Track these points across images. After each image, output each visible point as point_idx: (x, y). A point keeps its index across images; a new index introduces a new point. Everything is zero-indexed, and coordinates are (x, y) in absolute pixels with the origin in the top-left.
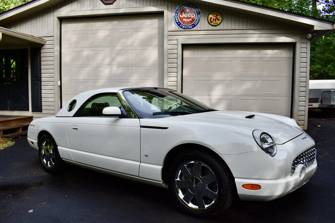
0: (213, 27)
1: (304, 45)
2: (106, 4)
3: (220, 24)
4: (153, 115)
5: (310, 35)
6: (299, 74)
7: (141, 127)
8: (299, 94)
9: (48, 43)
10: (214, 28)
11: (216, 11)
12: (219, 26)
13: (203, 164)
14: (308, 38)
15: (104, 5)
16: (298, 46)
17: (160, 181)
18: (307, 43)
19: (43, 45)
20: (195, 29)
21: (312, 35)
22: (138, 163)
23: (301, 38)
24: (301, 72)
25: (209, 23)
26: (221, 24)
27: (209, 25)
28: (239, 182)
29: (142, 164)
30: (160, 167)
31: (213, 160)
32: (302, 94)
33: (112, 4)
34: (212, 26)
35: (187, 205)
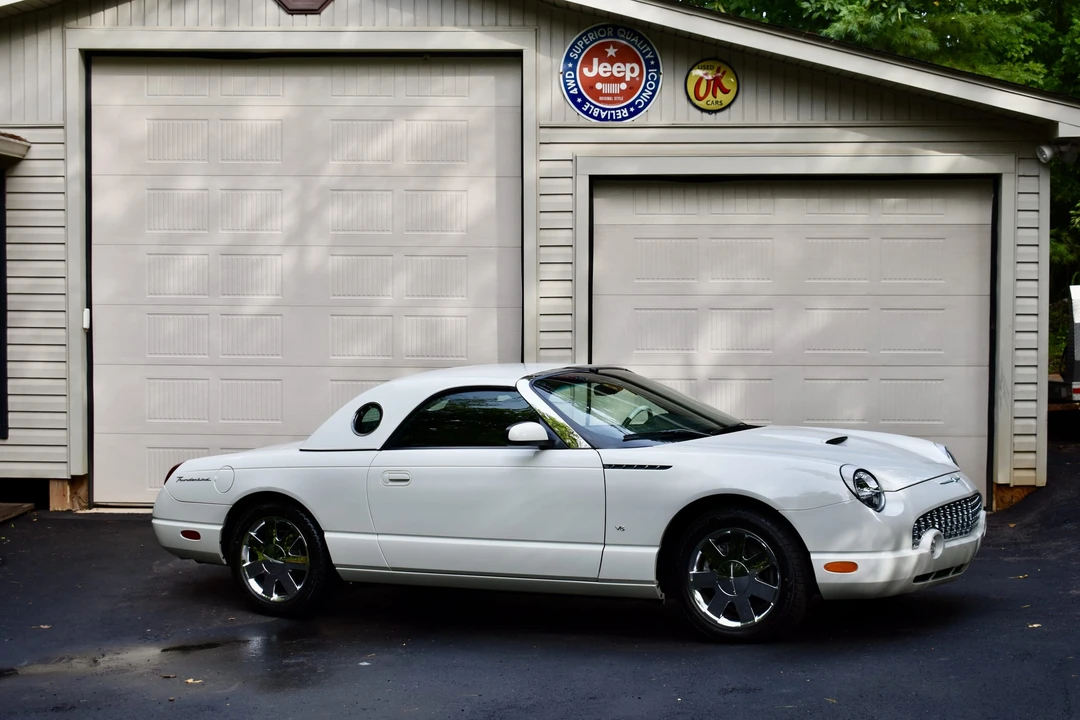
0: (705, 115)
1: (1029, 184)
2: (292, 12)
3: (729, 106)
4: (624, 440)
5: (1048, 152)
6: (1014, 286)
7: (605, 466)
8: (1013, 358)
9: (36, 151)
10: (708, 119)
11: (715, 59)
12: (726, 112)
13: (748, 534)
14: (1042, 160)
15: (282, 13)
16: (1008, 187)
17: (652, 582)
18: (1038, 176)
19: (15, 161)
20: (638, 119)
21: (1056, 149)
22: (601, 548)
23: (1019, 159)
24: (1018, 280)
25: (689, 99)
26: (733, 107)
27: (692, 108)
28: (818, 560)
29: (607, 548)
30: (655, 550)
31: (768, 524)
32: (1025, 358)
33: (316, 12)
34: (703, 110)
35: (716, 622)
